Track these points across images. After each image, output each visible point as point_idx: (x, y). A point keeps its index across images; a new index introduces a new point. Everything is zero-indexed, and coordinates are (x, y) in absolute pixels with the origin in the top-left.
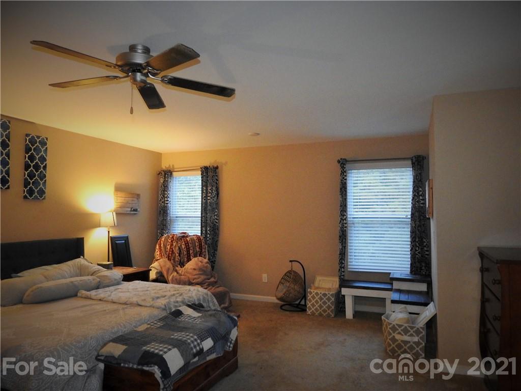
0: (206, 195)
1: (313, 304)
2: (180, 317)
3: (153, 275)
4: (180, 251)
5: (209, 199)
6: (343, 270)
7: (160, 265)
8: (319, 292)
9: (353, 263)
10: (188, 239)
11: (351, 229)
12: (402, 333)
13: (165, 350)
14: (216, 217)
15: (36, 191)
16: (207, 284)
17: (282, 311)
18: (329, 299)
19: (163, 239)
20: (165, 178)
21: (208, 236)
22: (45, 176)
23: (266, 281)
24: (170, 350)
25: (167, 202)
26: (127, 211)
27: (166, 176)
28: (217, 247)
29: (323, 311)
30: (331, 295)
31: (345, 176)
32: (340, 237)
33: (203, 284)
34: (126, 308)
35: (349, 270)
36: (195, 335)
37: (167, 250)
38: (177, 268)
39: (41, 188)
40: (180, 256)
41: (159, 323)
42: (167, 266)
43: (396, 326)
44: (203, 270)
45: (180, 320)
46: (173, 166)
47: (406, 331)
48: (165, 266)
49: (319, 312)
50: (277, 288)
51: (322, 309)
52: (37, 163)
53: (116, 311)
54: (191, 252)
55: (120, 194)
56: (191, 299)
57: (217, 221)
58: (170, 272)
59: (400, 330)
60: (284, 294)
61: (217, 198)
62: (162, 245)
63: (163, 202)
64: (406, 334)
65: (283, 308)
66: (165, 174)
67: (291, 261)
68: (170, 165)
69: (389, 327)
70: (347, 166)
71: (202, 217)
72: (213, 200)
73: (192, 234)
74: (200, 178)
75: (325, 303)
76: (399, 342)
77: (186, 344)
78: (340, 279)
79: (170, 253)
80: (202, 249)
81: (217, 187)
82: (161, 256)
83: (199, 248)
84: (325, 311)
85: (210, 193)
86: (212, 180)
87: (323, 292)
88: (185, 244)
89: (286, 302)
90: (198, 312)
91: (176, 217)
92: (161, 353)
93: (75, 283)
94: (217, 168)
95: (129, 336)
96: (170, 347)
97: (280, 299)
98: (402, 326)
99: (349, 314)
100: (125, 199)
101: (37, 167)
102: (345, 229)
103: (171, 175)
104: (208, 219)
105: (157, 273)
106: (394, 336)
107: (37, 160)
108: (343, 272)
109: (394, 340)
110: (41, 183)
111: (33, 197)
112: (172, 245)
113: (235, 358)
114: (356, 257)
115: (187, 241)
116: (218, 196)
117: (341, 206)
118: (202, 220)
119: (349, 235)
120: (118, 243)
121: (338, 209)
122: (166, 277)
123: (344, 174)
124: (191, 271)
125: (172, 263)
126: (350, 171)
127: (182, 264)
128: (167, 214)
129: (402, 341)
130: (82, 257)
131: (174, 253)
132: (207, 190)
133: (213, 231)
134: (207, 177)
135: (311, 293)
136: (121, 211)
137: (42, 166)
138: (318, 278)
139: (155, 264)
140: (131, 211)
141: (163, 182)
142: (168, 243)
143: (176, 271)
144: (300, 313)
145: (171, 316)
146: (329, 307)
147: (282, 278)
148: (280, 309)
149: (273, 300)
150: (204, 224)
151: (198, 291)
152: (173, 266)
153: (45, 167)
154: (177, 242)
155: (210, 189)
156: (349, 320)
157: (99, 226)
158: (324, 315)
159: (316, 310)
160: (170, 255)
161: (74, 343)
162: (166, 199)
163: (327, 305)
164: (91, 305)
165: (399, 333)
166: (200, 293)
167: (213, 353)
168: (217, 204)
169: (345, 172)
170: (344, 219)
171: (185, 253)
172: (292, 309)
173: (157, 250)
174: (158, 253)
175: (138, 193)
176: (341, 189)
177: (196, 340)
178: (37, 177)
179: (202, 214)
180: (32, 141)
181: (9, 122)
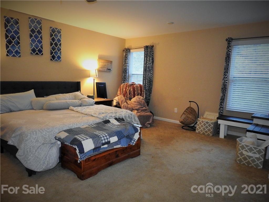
0: (146, 62)
1: (200, 127)
2: (108, 124)
3: (114, 103)
4: (130, 92)
5: (148, 65)
6: (222, 109)
7: (118, 98)
8: (204, 121)
9: (230, 106)
10: (135, 86)
11: (232, 84)
12: (248, 151)
13: (85, 139)
14: (151, 75)
15: (56, 57)
16: (141, 110)
17: (182, 129)
18: (210, 125)
19: (122, 85)
20: (126, 53)
21: (146, 85)
22: (60, 49)
23: (176, 112)
24: (87, 139)
25: (126, 66)
26: (105, 70)
27: (127, 52)
28: (151, 91)
29: (205, 132)
30: (211, 123)
31: (230, 49)
32: (222, 89)
33: (139, 110)
34: (84, 116)
35: (226, 109)
36: (107, 133)
37: (123, 91)
38: (127, 101)
39: (59, 55)
40: (130, 95)
41: (94, 125)
42: (122, 99)
43: (244, 146)
44: (139, 103)
45: (107, 125)
46: (131, 46)
47: (251, 150)
48: (121, 99)
49: (203, 132)
50: (181, 116)
51: (205, 131)
52: (56, 42)
53: (79, 117)
54: (136, 93)
55: (101, 61)
56: (120, 116)
57: (152, 77)
58: (123, 102)
59: (247, 149)
60: (183, 120)
61: (153, 64)
62: (121, 88)
63: (125, 66)
64: (250, 152)
65: (183, 128)
66: (126, 51)
67: (190, 102)
68: (129, 46)
69: (239, 146)
70: (233, 43)
71: (143, 75)
72: (150, 65)
73: (137, 84)
74: (143, 53)
75: (207, 127)
76: (245, 156)
77: (99, 137)
78: (219, 114)
79: (125, 93)
80: (142, 92)
81: (152, 58)
82: (120, 94)
83: (140, 91)
84: (206, 132)
85: (148, 61)
86: (150, 53)
87: (206, 121)
88: (133, 88)
89: (185, 124)
90: (119, 123)
91: (132, 74)
92: (81, 140)
93: (68, 102)
94: (153, 46)
95: (74, 130)
96: (88, 138)
97: (181, 122)
98: (249, 146)
99: (222, 135)
100: (104, 64)
101: (56, 44)
102: (226, 83)
103: (129, 51)
104: (147, 76)
105: (117, 102)
106: (242, 152)
107: (56, 41)
108: (222, 110)
109: (242, 154)
110: (59, 53)
111: (55, 60)
112: (126, 89)
113: (139, 149)
114: (232, 102)
115: (134, 87)
116: (153, 63)
117: (225, 69)
118: (143, 76)
119: (229, 88)
120: (100, 86)
121: (223, 71)
122: (120, 105)
123: (229, 48)
124: (133, 102)
125: (125, 98)
126: (235, 47)
127: (130, 99)
128: (127, 72)
129: (247, 156)
130: (79, 91)
131: (127, 93)
132: (147, 59)
133: (149, 82)
134: (148, 52)
135: (199, 121)
136: (101, 69)
137: (59, 44)
138: (206, 113)
139: (116, 98)
140: (107, 70)
141: (125, 55)
142: (124, 88)
143: (127, 103)
144: (192, 131)
145: (102, 122)
146: (209, 130)
147: (185, 111)
148: (181, 128)
149: (178, 122)
150: (145, 78)
151: (127, 112)
152: (126, 100)
153: (60, 45)
154: (129, 87)
155: (148, 59)
156: (221, 139)
157: (89, 77)
158: (206, 134)
159: (201, 131)
160: (125, 94)
161: (46, 129)
162: (126, 64)
163: (208, 129)
164: (71, 113)
165: (246, 151)
166: (127, 113)
167: (119, 145)
168: (152, 67)
169: (230, 47)
170: (226, 77)
171: (132, 93)
172: (190, 129)
173: (119, 91)
174: (119, 92)
175: (111, 60)
176: (226, 58)
177: (106, 136)
178: (56, 49)
179: (144, 73)
180: (53, 31)
181: (41, 20)
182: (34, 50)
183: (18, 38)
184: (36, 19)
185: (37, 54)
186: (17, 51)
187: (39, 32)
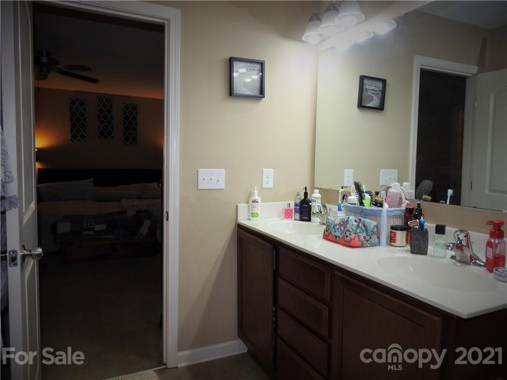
2: (121, 214)
13: (64, 221)
15: (131, 138)
22: (136, 129)
24: (67, 221)
36: (94, 220)
39: (134, 136)
52: (130, 121)
101: (130, 123)
107: (131, 119)
110: (134, 133)
111: (129, 142)
137: (134, 123)
145: (116, 213)
153: (136, 124)
167: (110, 235)
177: (91, 222)
178: (131, 130)
180: (127, 107)
181: (111, 97)
182: (102, 133)
183: (84, 120)
184: (105, 97)
185: (106, 136)
186: (82, 134)
187: (109, 111)
